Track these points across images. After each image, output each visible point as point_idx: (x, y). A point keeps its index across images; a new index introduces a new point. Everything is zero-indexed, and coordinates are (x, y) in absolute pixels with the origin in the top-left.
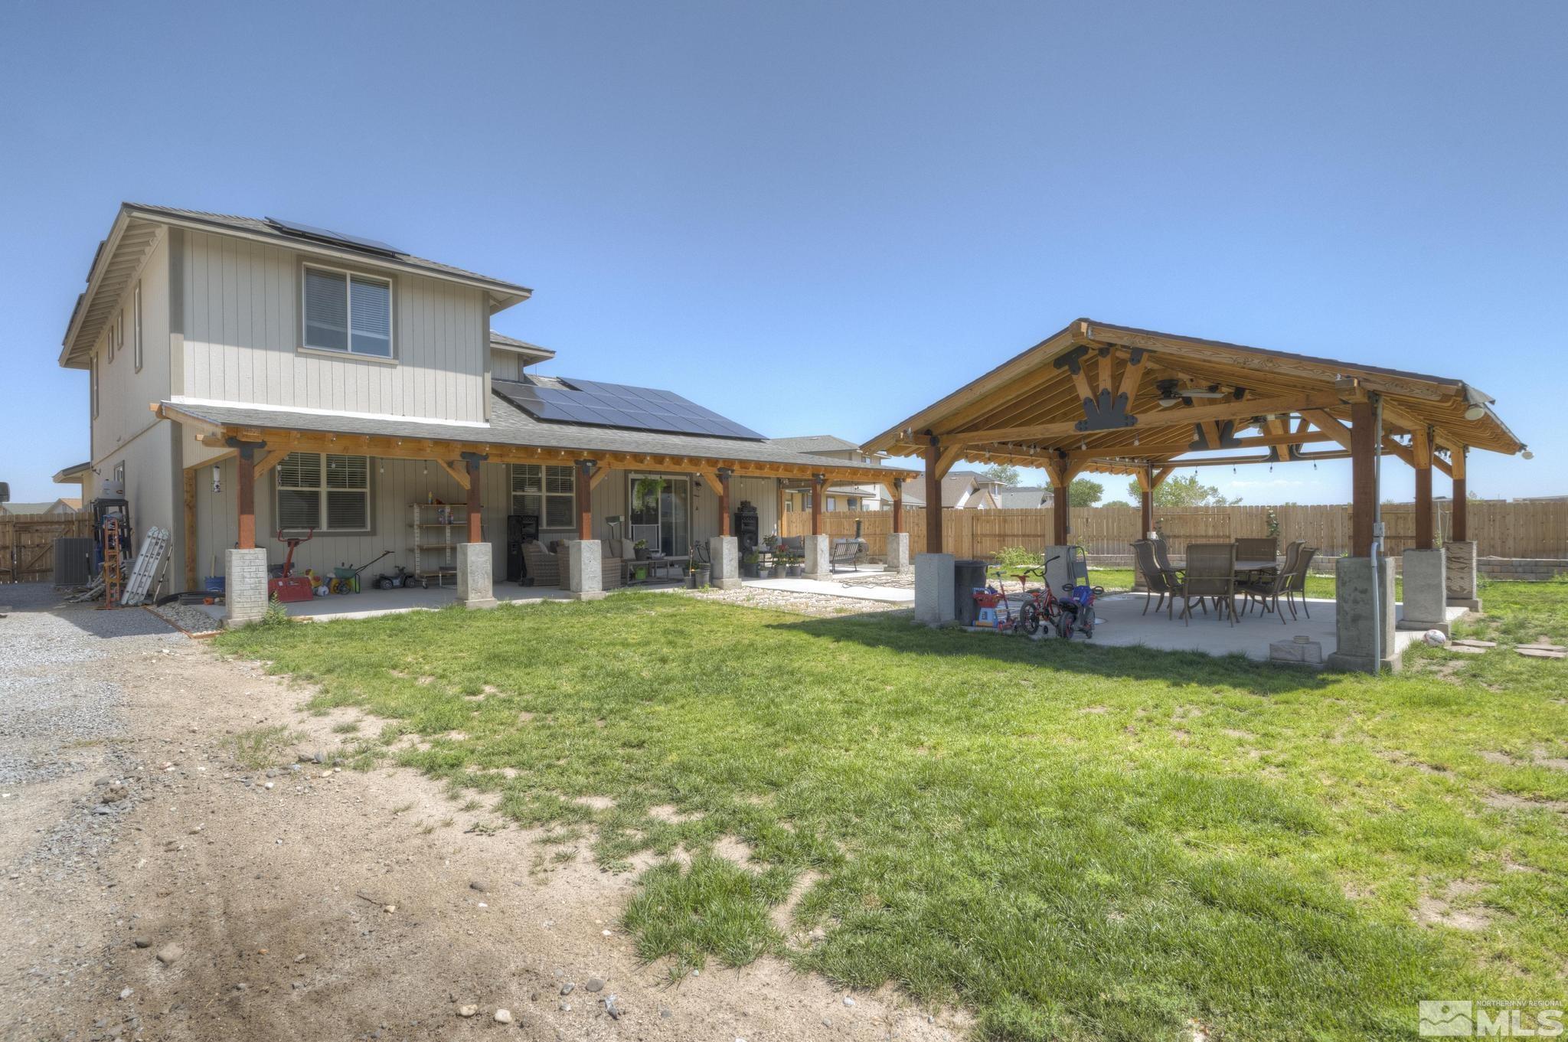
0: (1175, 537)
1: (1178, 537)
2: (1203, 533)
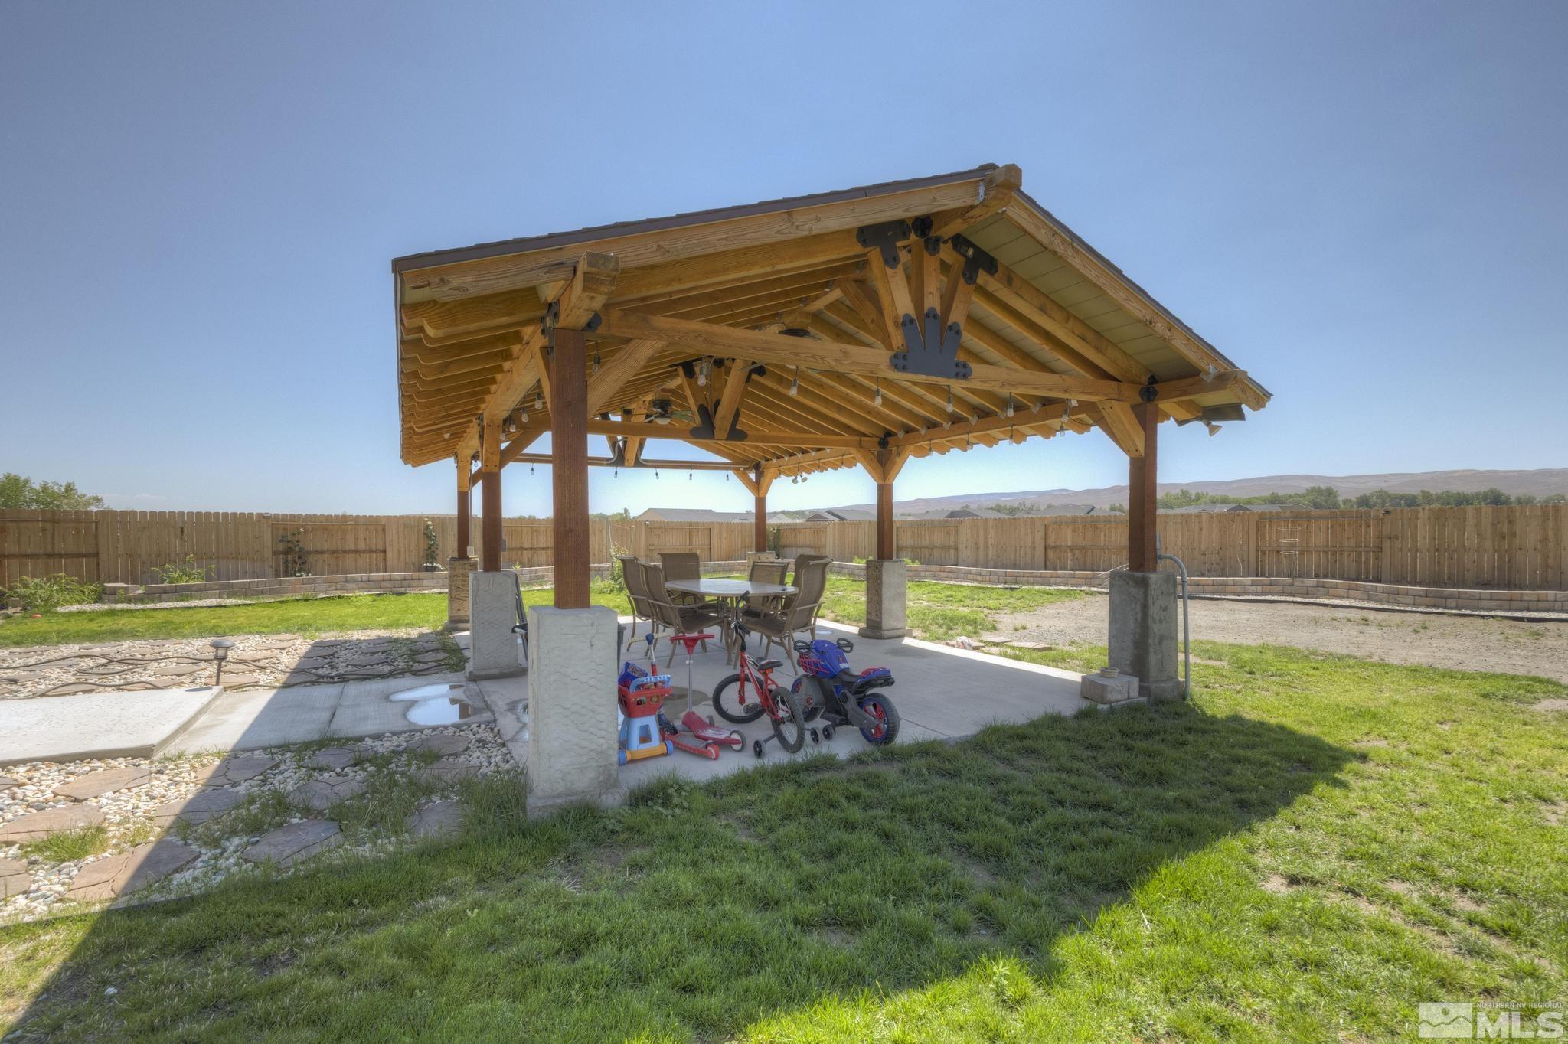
0: (317, 552)
1: (322, 552)
2: (352, 547)
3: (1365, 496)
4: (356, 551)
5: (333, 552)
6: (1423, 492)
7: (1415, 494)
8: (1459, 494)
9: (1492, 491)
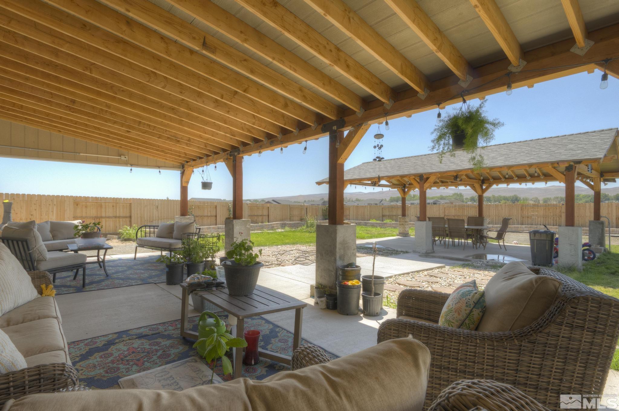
3: (473, 197)
4: (207, 216)
5: (201, 216)
6: (493, 195)
7: (490, 196)
8: (504, 196)
9: (515, 195)
